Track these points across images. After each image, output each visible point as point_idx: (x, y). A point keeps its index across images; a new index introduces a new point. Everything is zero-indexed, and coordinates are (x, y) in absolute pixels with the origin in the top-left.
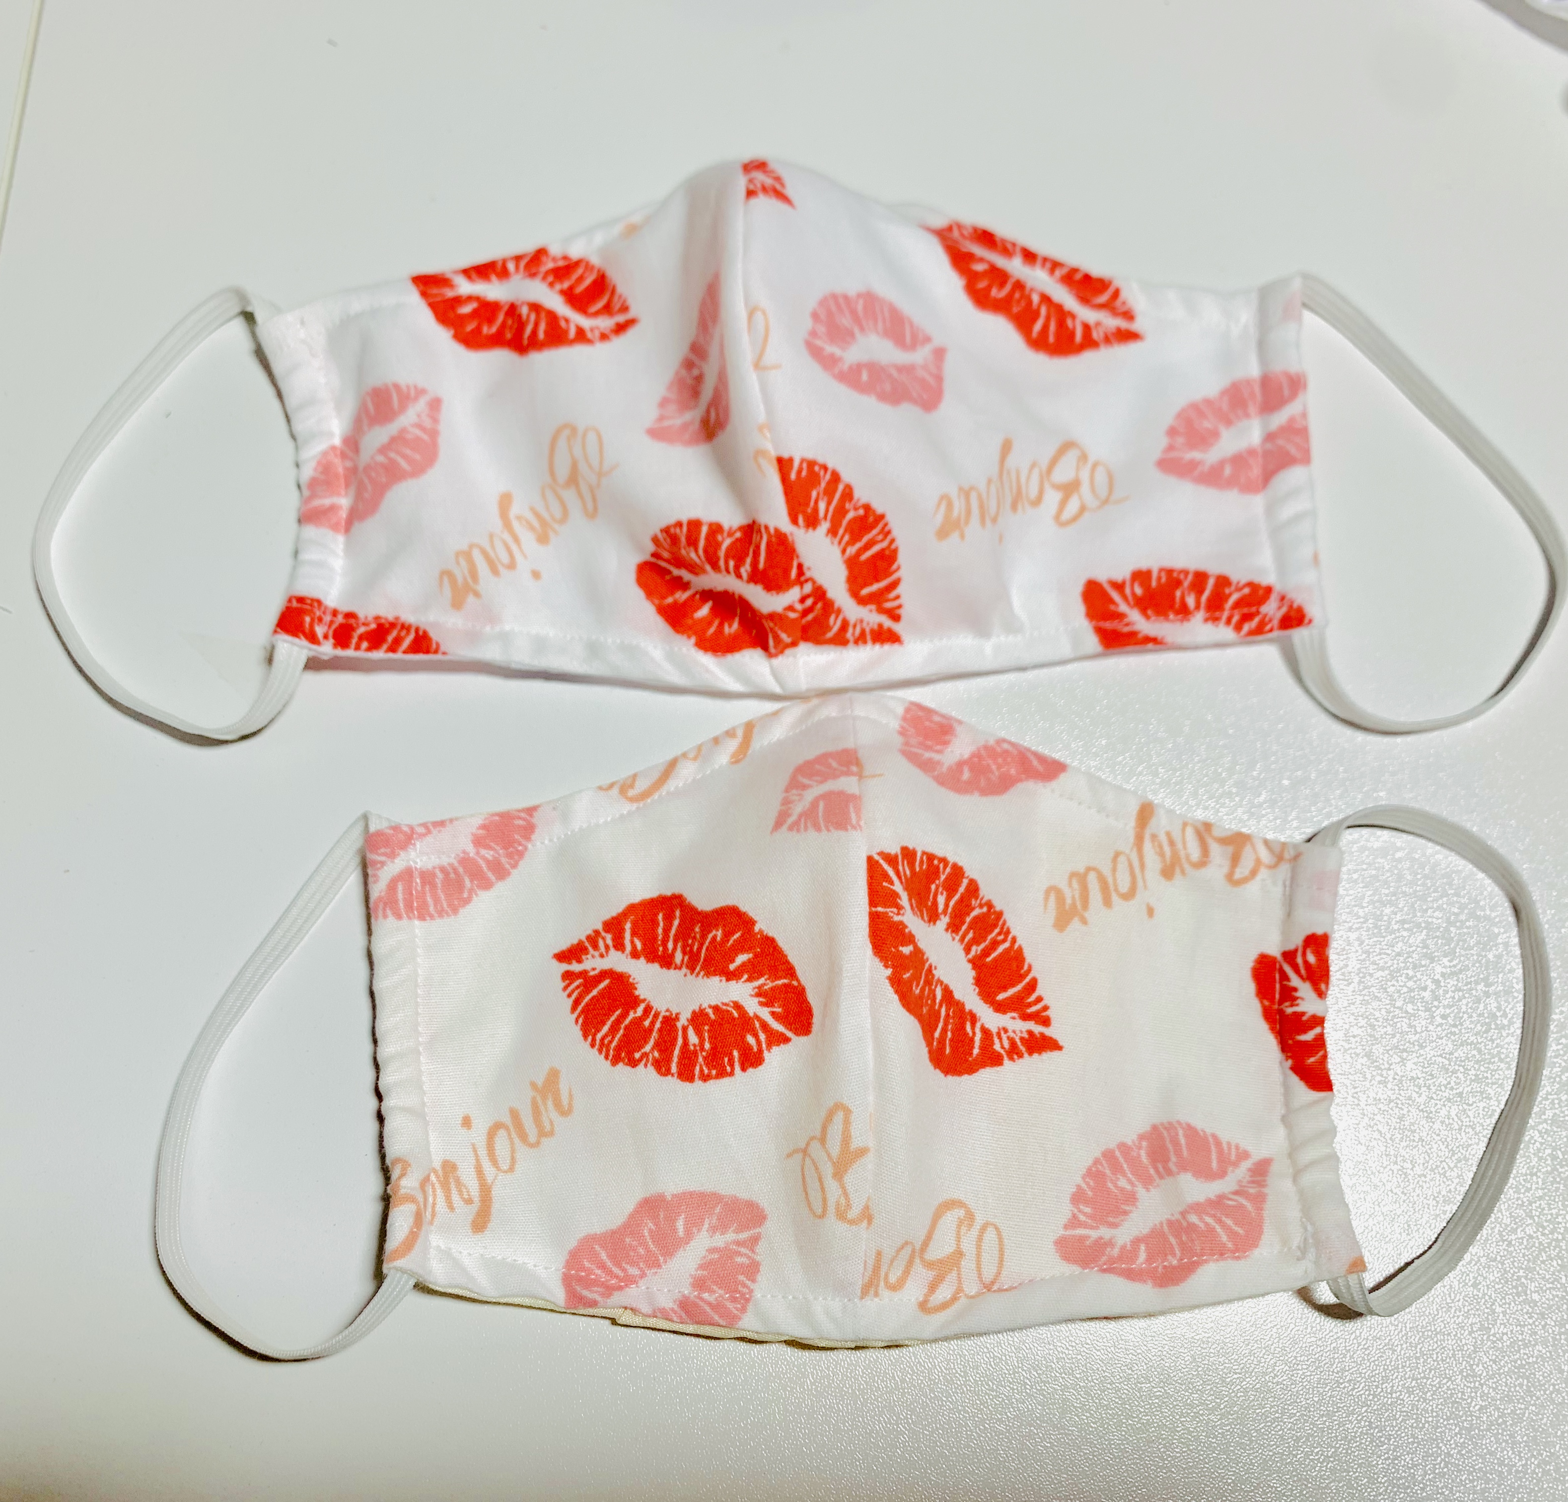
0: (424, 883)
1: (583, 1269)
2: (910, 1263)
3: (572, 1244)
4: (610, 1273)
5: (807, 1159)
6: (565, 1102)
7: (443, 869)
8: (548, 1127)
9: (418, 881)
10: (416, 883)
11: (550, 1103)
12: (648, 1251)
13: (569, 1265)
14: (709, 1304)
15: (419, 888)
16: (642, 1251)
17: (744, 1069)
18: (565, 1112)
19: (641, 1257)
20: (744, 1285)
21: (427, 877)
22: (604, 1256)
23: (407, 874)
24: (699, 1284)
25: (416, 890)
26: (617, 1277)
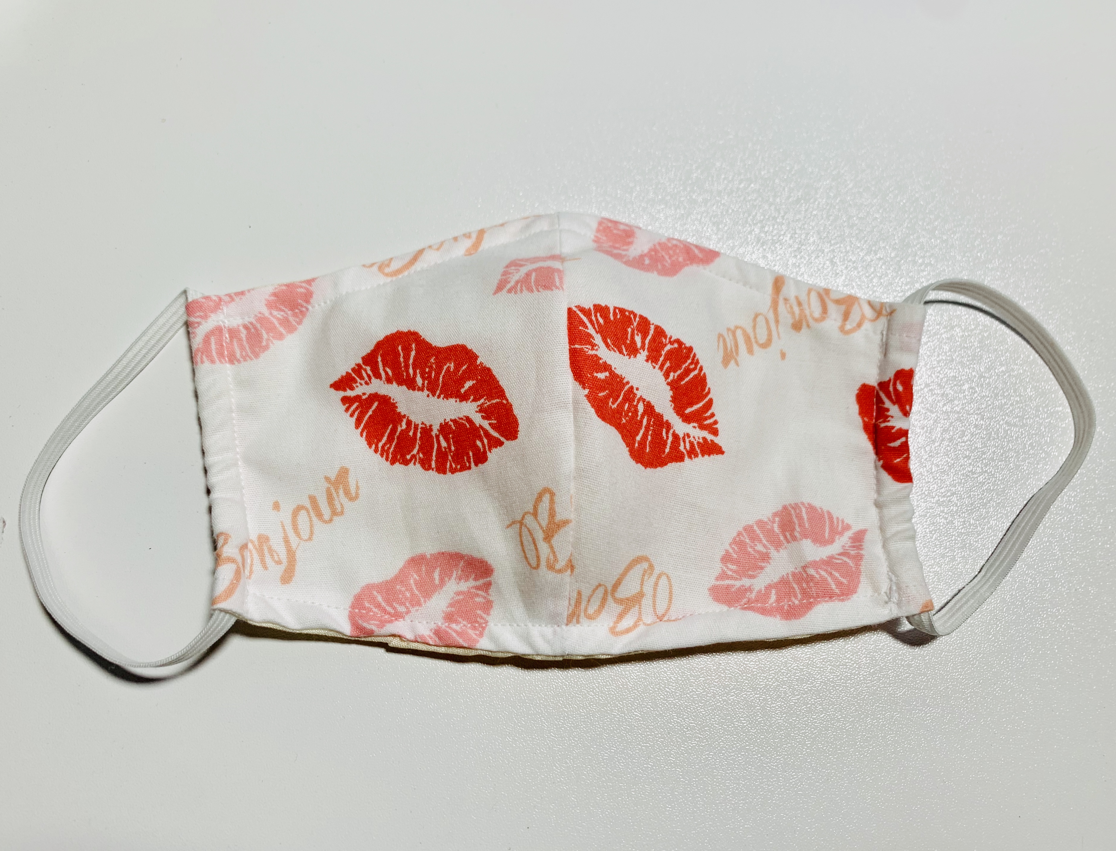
0: (231, 338)
1: (364, 608)
2: (604, 600)
3: (357, 590)
4: (385, 611)
5: (523, 528)
6: (353, 491)
7: (246, 327)
8: (339, 510)
9: (227, 336)
10: (226, 338)
11: (341, 492)
12: (413, 594)
13: (353, 607)
14: (456, 631)
15: (228, 340)
16: (408, 595)
17: (476, 465)
18: (352, 499)
19: (407, 599)
20: (482, 618)
21: (233, 333)
22: (380, 599)
23: (218, 330)
24: (449, 618)
25: (226, 342)
26: (389, 614)
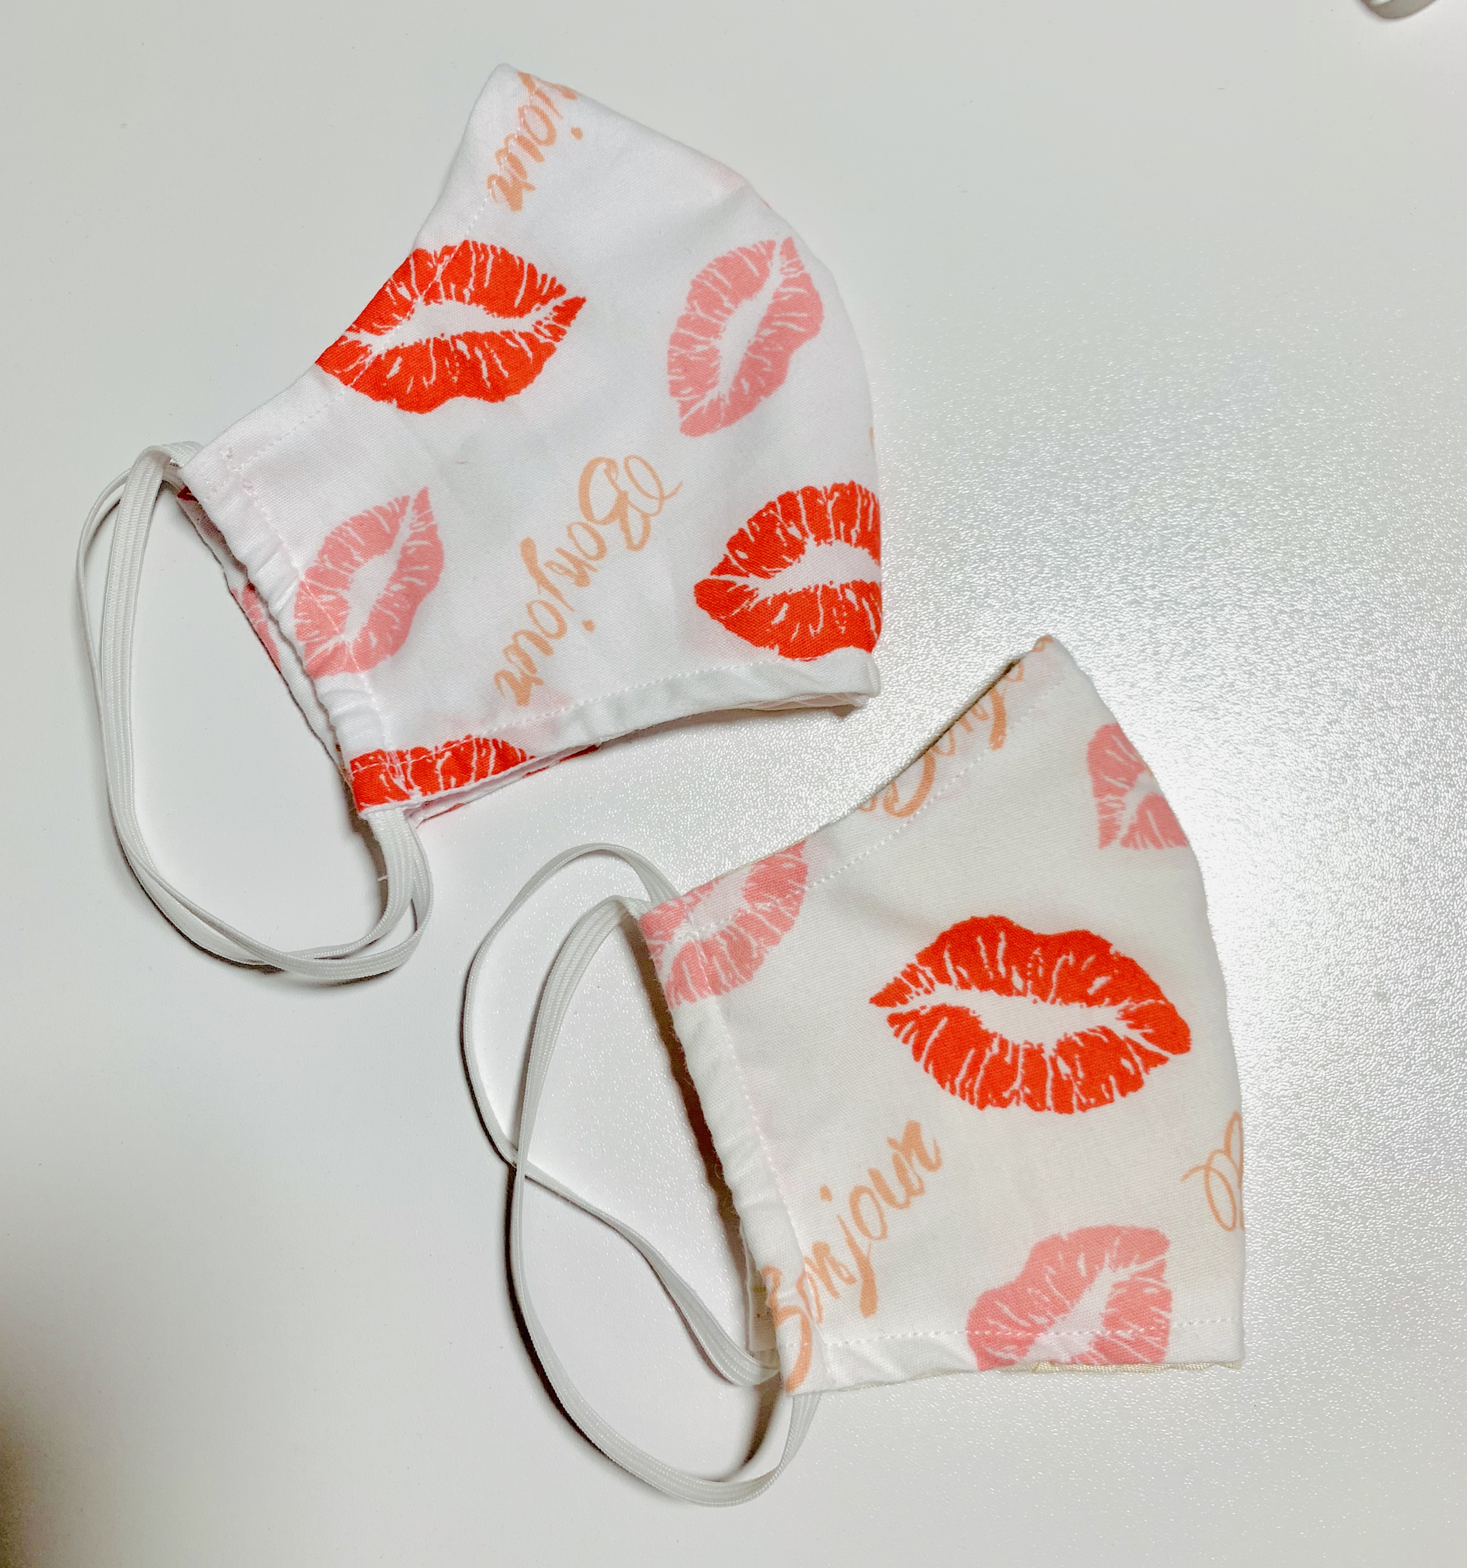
0: (709, 955)
1: (987, 1327)
3: (972, 1304)
4: (1018, 1327)
5: (1212, 1174)
6: (932, 1156)
7: (723, 934)
8: (916, 1186)
9: (702, 953)
10: (701, 956)
13: (971, 1327)
15: (706, 961)
16: (1047, 1299)
17: (1123, 1094)
18: (932, 1167)
19: (1046, 1305)
20: (1160, 1317)
21: (708, 947)
22: (1006, 1310)
23: (688, 950)
24: (1111, 1322)
25: (703, 963)
26: (1024, 1328)
